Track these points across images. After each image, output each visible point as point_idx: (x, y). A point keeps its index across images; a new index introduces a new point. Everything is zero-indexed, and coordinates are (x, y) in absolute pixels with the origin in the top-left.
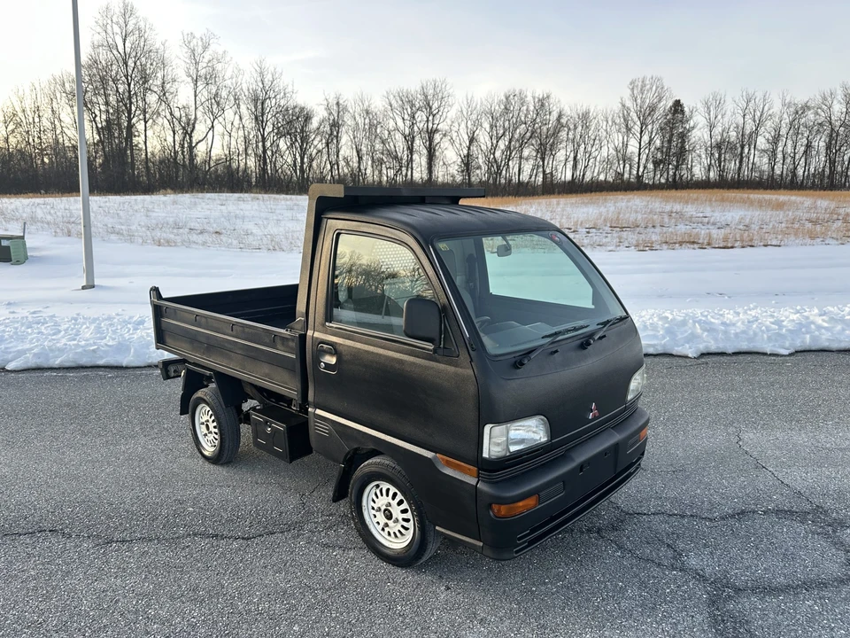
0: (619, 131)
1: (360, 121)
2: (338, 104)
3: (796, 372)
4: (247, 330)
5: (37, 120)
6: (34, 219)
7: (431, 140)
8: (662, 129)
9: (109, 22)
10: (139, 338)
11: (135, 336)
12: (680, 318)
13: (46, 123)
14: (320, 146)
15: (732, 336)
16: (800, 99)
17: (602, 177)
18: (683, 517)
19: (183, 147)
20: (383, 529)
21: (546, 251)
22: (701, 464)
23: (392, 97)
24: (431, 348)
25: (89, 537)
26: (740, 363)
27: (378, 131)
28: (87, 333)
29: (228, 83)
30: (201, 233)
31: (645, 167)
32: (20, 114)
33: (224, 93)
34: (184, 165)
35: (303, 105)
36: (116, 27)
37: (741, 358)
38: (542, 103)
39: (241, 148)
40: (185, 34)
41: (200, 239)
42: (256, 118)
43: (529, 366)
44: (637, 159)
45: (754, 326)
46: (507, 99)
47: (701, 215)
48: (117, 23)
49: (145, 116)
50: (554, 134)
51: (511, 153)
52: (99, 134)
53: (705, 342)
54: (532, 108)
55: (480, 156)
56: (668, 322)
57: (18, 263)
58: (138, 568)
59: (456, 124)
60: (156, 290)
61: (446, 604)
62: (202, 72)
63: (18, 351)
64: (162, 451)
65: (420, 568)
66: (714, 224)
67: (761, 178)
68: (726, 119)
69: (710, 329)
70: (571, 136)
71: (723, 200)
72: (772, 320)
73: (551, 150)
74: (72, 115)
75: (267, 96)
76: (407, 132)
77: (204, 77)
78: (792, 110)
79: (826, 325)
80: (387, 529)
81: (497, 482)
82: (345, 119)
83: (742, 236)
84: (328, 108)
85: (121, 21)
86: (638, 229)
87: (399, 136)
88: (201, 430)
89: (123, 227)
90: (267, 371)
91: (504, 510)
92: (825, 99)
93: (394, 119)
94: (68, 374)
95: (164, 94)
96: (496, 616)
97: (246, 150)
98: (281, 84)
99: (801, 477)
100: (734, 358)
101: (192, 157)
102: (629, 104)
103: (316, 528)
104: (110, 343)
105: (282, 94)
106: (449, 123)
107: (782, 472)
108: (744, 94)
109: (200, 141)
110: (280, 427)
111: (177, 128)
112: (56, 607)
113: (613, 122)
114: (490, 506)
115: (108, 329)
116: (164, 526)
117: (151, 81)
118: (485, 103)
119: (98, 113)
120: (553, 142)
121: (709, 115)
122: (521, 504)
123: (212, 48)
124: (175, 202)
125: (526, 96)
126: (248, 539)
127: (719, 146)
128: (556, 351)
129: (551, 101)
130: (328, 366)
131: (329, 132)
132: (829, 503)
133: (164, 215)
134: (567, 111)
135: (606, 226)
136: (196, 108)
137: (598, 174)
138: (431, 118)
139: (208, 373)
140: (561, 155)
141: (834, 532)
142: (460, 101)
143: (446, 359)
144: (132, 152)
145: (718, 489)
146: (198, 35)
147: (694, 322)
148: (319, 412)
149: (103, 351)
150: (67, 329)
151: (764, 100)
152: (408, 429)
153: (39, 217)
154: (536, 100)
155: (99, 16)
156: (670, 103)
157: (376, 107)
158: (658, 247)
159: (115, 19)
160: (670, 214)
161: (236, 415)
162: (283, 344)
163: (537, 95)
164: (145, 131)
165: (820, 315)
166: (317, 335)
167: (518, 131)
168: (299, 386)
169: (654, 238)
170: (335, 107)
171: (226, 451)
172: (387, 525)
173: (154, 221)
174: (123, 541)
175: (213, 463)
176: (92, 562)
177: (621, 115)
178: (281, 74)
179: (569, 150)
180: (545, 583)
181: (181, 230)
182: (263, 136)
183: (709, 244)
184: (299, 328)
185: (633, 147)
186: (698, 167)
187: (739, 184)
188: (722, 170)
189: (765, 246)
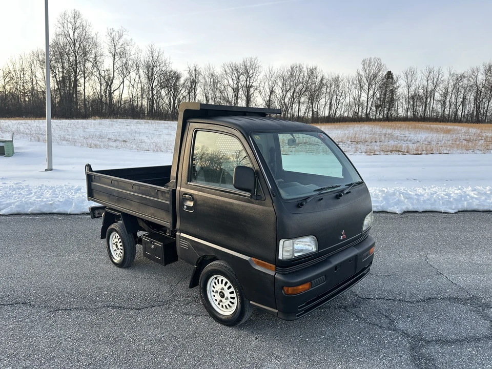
0: (356, 88)
1: (208, 80)
2: (195, 70)
3: (459, 222)
4: (141, 188)
5: (22, 76)
6: (18, 132)
7: (248, 91)
8: (380, 88)
9: (66, 21)
10: (78, 197)
11: (76, 197)
12: (391, 191)
13: (27, 78)
14: (185, 94)
15: (422, 202)
16: (460, 72)
17: (346, 114)
18: (394, 300)
19: (105, 92)
20: (219, 304)
21: (314, 154)
22: (405, 271)
23: (226, 67)
24: (249, 195)
25: (45, 307)
26: (426, 217)
27: (218, 86)
28: (48, 194)
29: (133, 57)
30: (115, 141)
31: (371, 109)
32: (13, 73)
33: (130, 63)
34: (106, 103)
35: (175, 70)
36: (69, 24)
37: (427, 214)
38: (312, 72)
39: (140, 94)
40: (109, 28)
41: (114, 144)
42: (148, 77)
43: (306, 206)
44: (366, 104)
45: (435, 196)
46: (292, 69)
47: (403, 136)
48: (70, 22)
49: (84, 75)
50: (318, 89)
51: (294, 100)
52: (58, 84)
53: (406, 205)
54: (306, 74)
55: (276, 101)
56: (385, 194)
57: (9, 156)
58: (74, 325)
59: (263, 83)
60: (89, 166)
61: (256, 347)
62: (118, 51)
63: (7, 204)
64: (90, 260)
65: (240, 327)
66: (410, 141)
67: (437, 117)
68: (417, 82)
69: (409, 197)
70: (328, 91)
71: (415, 128)
72: (445, 193)
73: (317, 98)
74: (42, 74)
75: (155, 65)
76: (235, 87)
77: (119, 54)
78: (455, 78)
79: (476, 196)
80: (221, 304)
81: (287, 274)
82: (200, 79)
83: (426, 148)
84: (190, 72)
85: (73, 21)
86: (367, 143)
87: (230, 89)
88: (113, 248)
89: (70, 137)
90: (152, 212)
91: (290, 290)
92: (473, 72)
93: (227, 79)
94: (36, 217)
95: (96, 63)
96: (285, 354)
97: (142, 95)
98: (164, 57)
99: (463, 280)
100: (423, 214)
101: (111, 98)
102: (362, 73)
103: (179, 304)
104: (61, 200)
105: (164, 64)
106: (259, 82)
107: (452, 276)
108: (428, 68)
109: (115, 90)
110: (159, 244)
111: (103, 82)
112: (25, 346)
113: (353, 83)
114: (282, 288)
115: (59, 192)
116: (90, 301)
117: (89, 55)
118: (279, 71)
119: (57, 72)
120: (318, 94)
121: (408, 80)
122: (300, 287)
123: (124, 37)
124: (100, 124)
125: (303, 68)
126: (139, 309)
127: (413, 98)
128: (322, 199)
129: (317, 70)
130: (188, 208)
131: (190, 86)
132: (480, 294)
133: (94, 131)
134: (326, 76)
135: (348, 141)
136: (114, 71)
137: (344, 113)
138: (248, 79)
139: (118, 214)
140: (322, 101)
141: (483, 310)
142: (265, 70)
143: (258, 201)
144: (76, 95)
145: (415, 285)
146: (116, 30)
147: (400, 193)
148: (182, 235)
149: (57, 205)
150: (36, 192)
151: (439, 72)
152: (235, 243)
153: (22, 130)
154: (309, 70)
155: (60, 18)
156: (385, 73)
157: (217, 72)
158: (378, 153)
159: (69, 20)
160: (385, 135)
161: (134, 239)
162: (162, 196)
163: (309, 67)
164: (85, 83)
165: (473, 191)
166: (182, 189)
167: (298, 87)
168: (171, 220)
169: (376, 148)
170: (194, 72)
171: (127, 260)
172: (221, 301)
173: (88, 134)
174: (66, 310)
175: (119, 267)
176: (47, 321)
177: (357, 79)
178: (163, 52)
179: (327, 99)
180: (314, 336)
181: (104, 139)
182: (152, 87)
183: (407, 152)
184: (172, 186)
185: (364, 98)
186: (401, 110)
187: (424, 119)
188: (415, 111)
189: (440, 153)
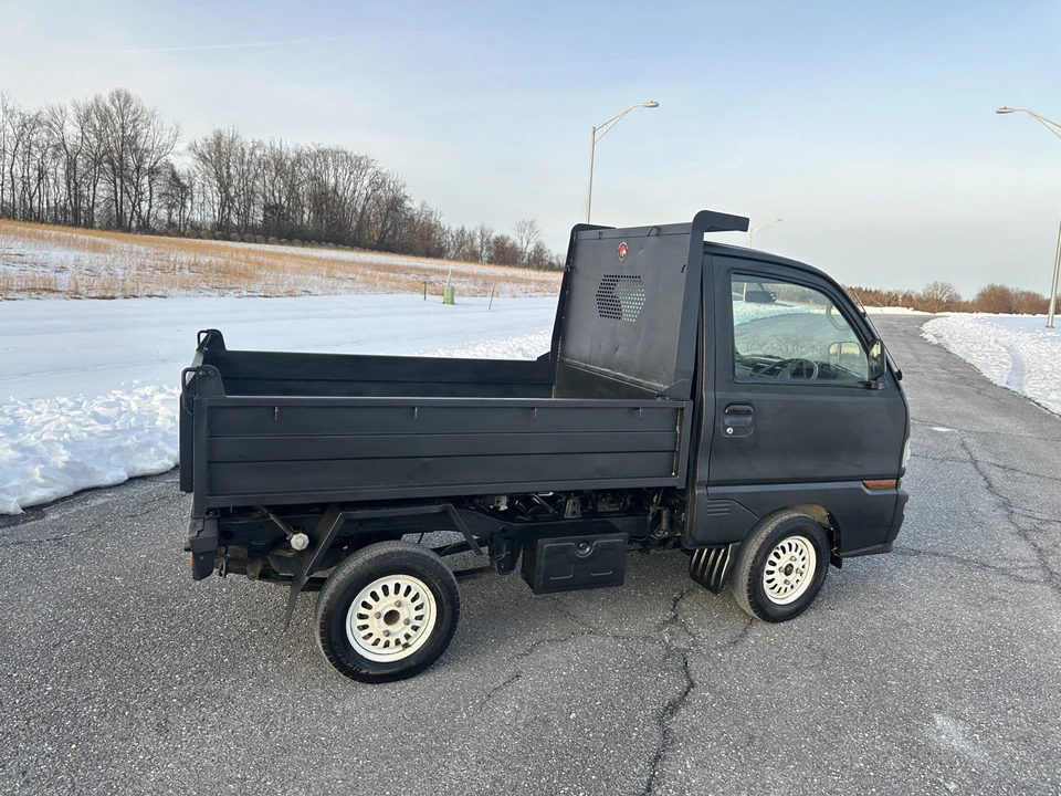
78: (17, 120)
92: (54, 115)
189: (150, 296)
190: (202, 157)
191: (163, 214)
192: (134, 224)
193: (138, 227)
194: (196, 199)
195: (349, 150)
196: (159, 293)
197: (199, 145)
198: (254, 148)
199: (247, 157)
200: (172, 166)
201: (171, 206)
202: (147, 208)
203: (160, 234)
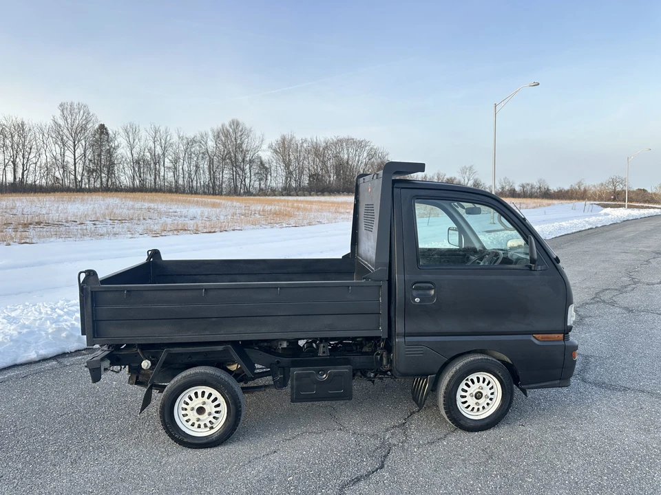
0: (56, 143)
16: (190, 135)
44: (73, 168)
47: (171, 211)
66: (185, 217)
67: (171, 187)
68: (142, 143)
78: (185, 141)
83: (212, 224)
86: (134, 221)
102: (61, 122)
108: (153, 126)
113: (47, 135)
121: (129, 138)
127: (138, 162)
135: (105, 219)
151: (166, 133)
156: (97, 126)
158: (164, 234)
169: (153, 227)
183: (198, 230)
185: (69, 157)
186: (125, 177)
187: (156, 190)
188: (142, 181)
189: (233, 230)
190: (276, 151)
191: (257, 184)
192: (242, 191)
193: (244, 192)
194: (272, 175)
195: (355, 137)
196: (238, 228)
197: (274, 144)
198: (302, 143)
199: (299, 148)
200: (260, 158)
201: (260, 180)
202: (249, 181)
203: (255, 195)
